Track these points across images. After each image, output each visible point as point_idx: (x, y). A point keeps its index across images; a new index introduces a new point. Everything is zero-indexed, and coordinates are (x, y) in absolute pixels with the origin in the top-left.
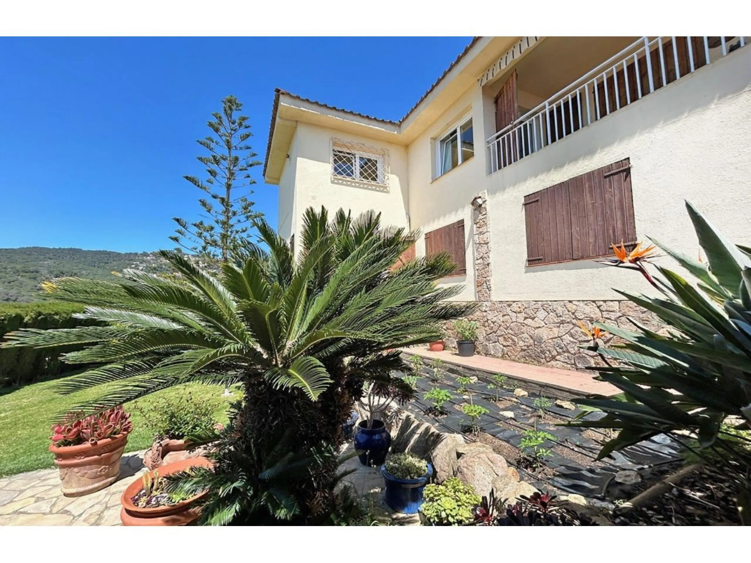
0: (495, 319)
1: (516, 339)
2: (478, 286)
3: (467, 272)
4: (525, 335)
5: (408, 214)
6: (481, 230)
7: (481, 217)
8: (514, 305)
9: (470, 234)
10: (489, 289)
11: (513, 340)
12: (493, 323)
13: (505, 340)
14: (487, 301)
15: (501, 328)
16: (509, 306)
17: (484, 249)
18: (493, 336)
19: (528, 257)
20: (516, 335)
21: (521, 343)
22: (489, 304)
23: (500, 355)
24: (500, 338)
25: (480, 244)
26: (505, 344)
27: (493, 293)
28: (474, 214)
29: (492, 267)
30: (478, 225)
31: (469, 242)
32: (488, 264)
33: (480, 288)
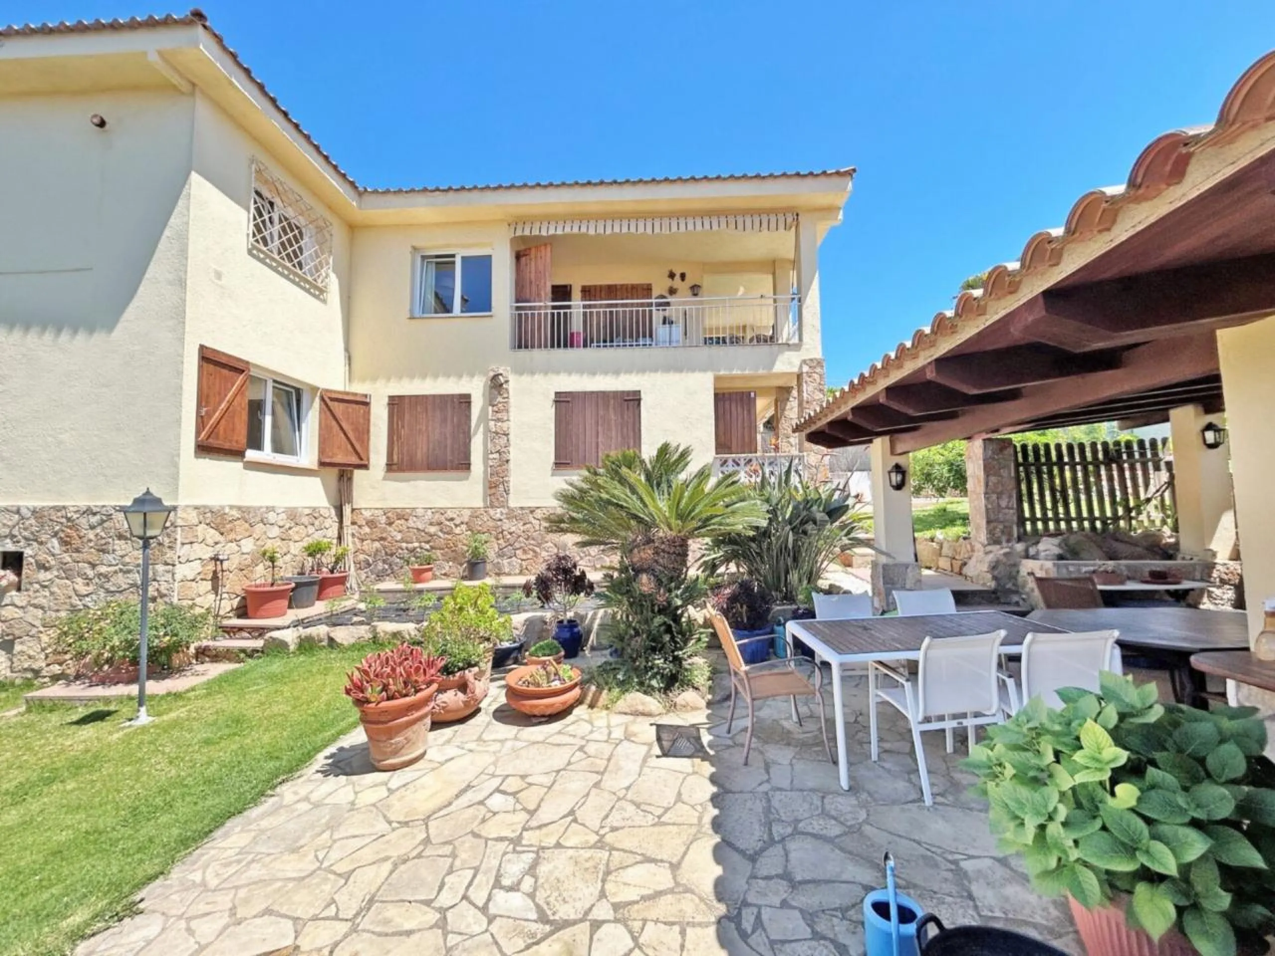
0: (513, 529)
1: (537, 549)
2: (491, 488)
3: (472, 467)
4: (550, 544)
5: (347, 350)
6: (499, 416)
7: (500, 399)
8: (539, 511)
9: (479, 418)
10: (507, 492)
11: (534, 551)
12: (511, 534)
13: (525, 552)
14: (503, 507)
15: (521, 539)
16: (532, 512)
17: (503, 440)
18: (508, 551)
19: (556, 458)
20: (539, 545)
21: (544, 554)
22: (505, 511)
23: (517, 571)
24: (518, 552)
25: (497, 433)
26: (524, 557)
27: (511, 496)
28: (490, 394)
29: (511, 465)
30: (495, 409)
31: (478, 426)
32: (507, 461)
33: (493, 491)
